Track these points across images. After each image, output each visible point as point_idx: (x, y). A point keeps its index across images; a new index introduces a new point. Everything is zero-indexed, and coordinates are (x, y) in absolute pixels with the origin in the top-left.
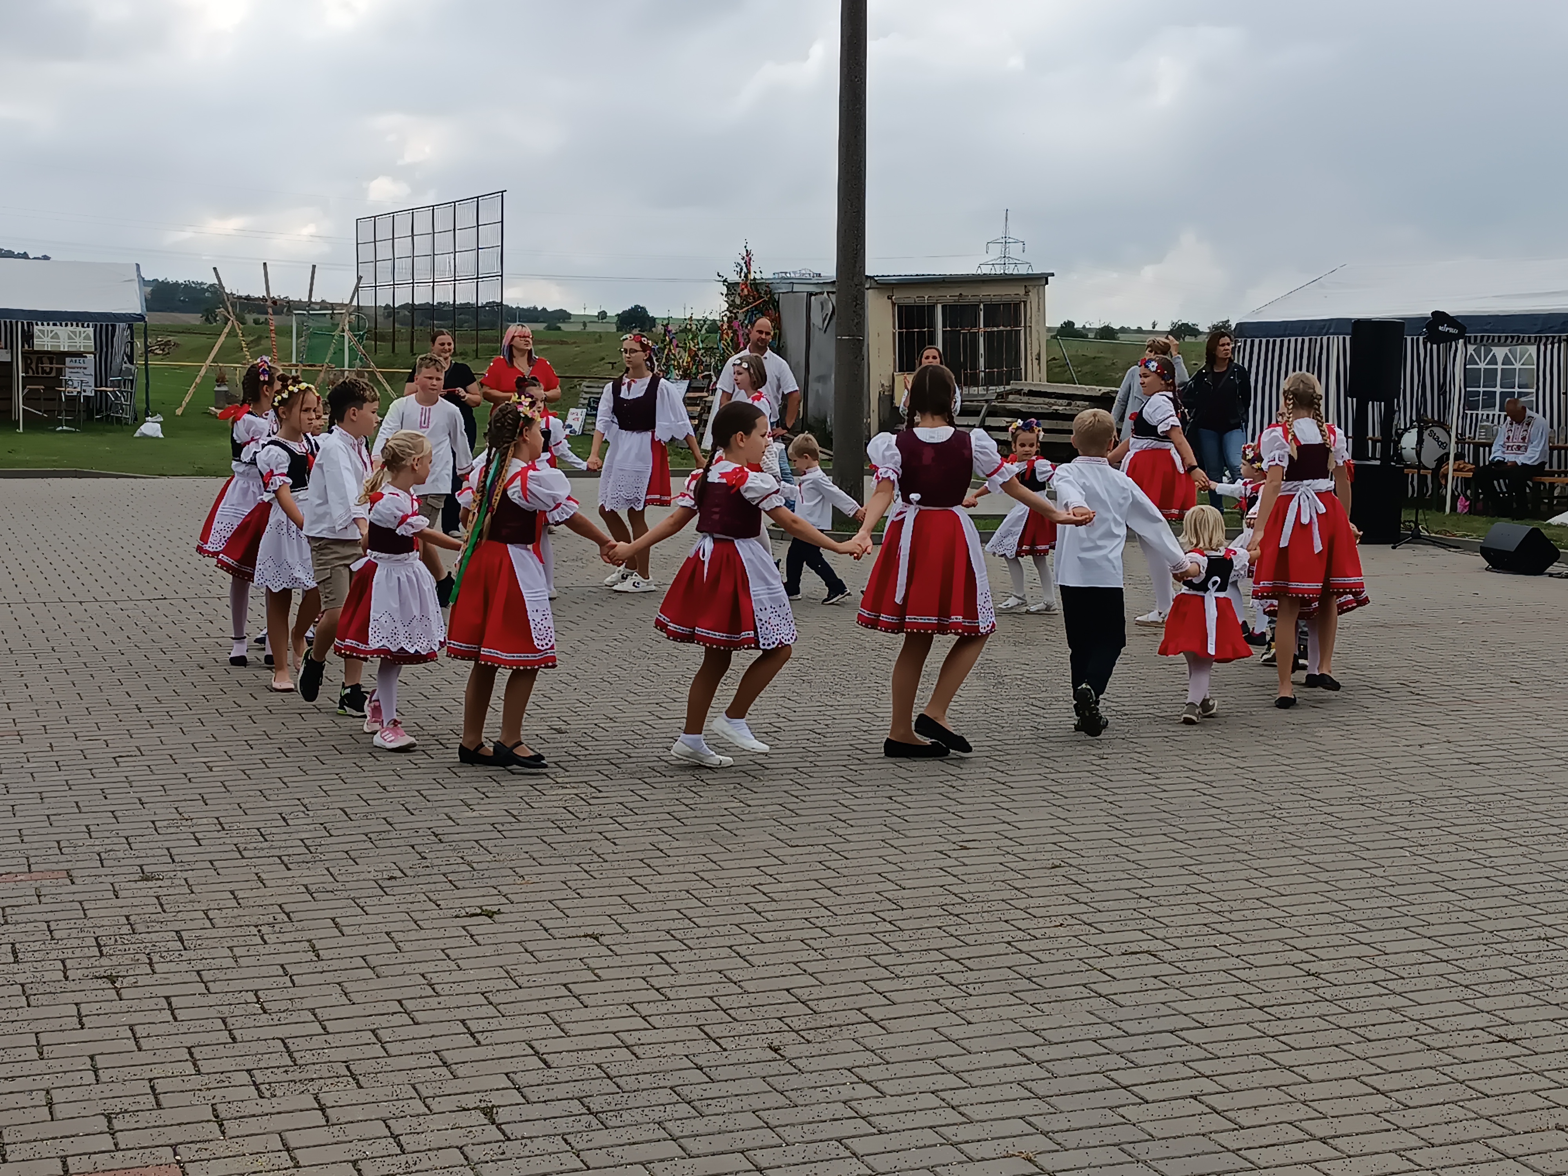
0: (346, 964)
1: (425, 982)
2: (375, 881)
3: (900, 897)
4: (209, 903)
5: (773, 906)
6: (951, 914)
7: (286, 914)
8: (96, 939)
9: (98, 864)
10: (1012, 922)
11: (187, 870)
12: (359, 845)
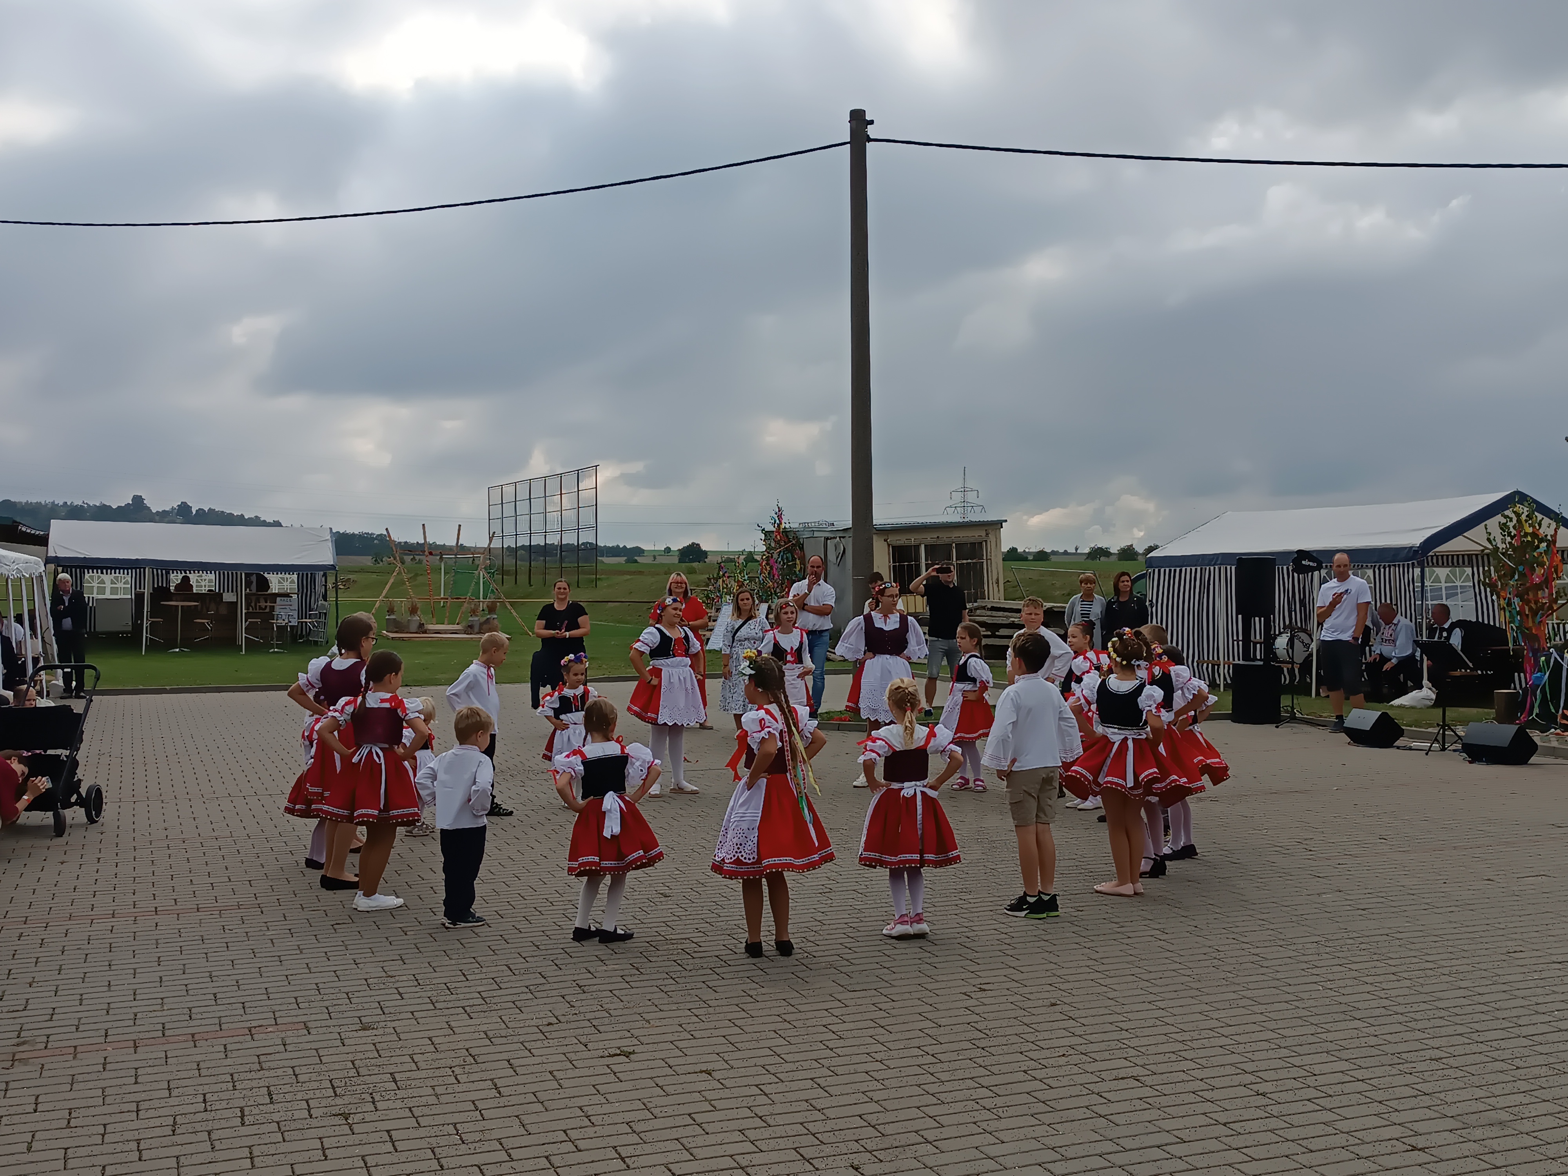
0: (521, 1099)
1: (582, 1114)
2: (537, 1027)
3: (938, 1033)
4: (413, 1048)
5: (841, 1043)
6: (978, 1047)
7: (472, 1056)
8: (331, 1081)
9: (327, 1016)
10: (1026, 1054)
11: (394, 1020)
12: (522, 997)
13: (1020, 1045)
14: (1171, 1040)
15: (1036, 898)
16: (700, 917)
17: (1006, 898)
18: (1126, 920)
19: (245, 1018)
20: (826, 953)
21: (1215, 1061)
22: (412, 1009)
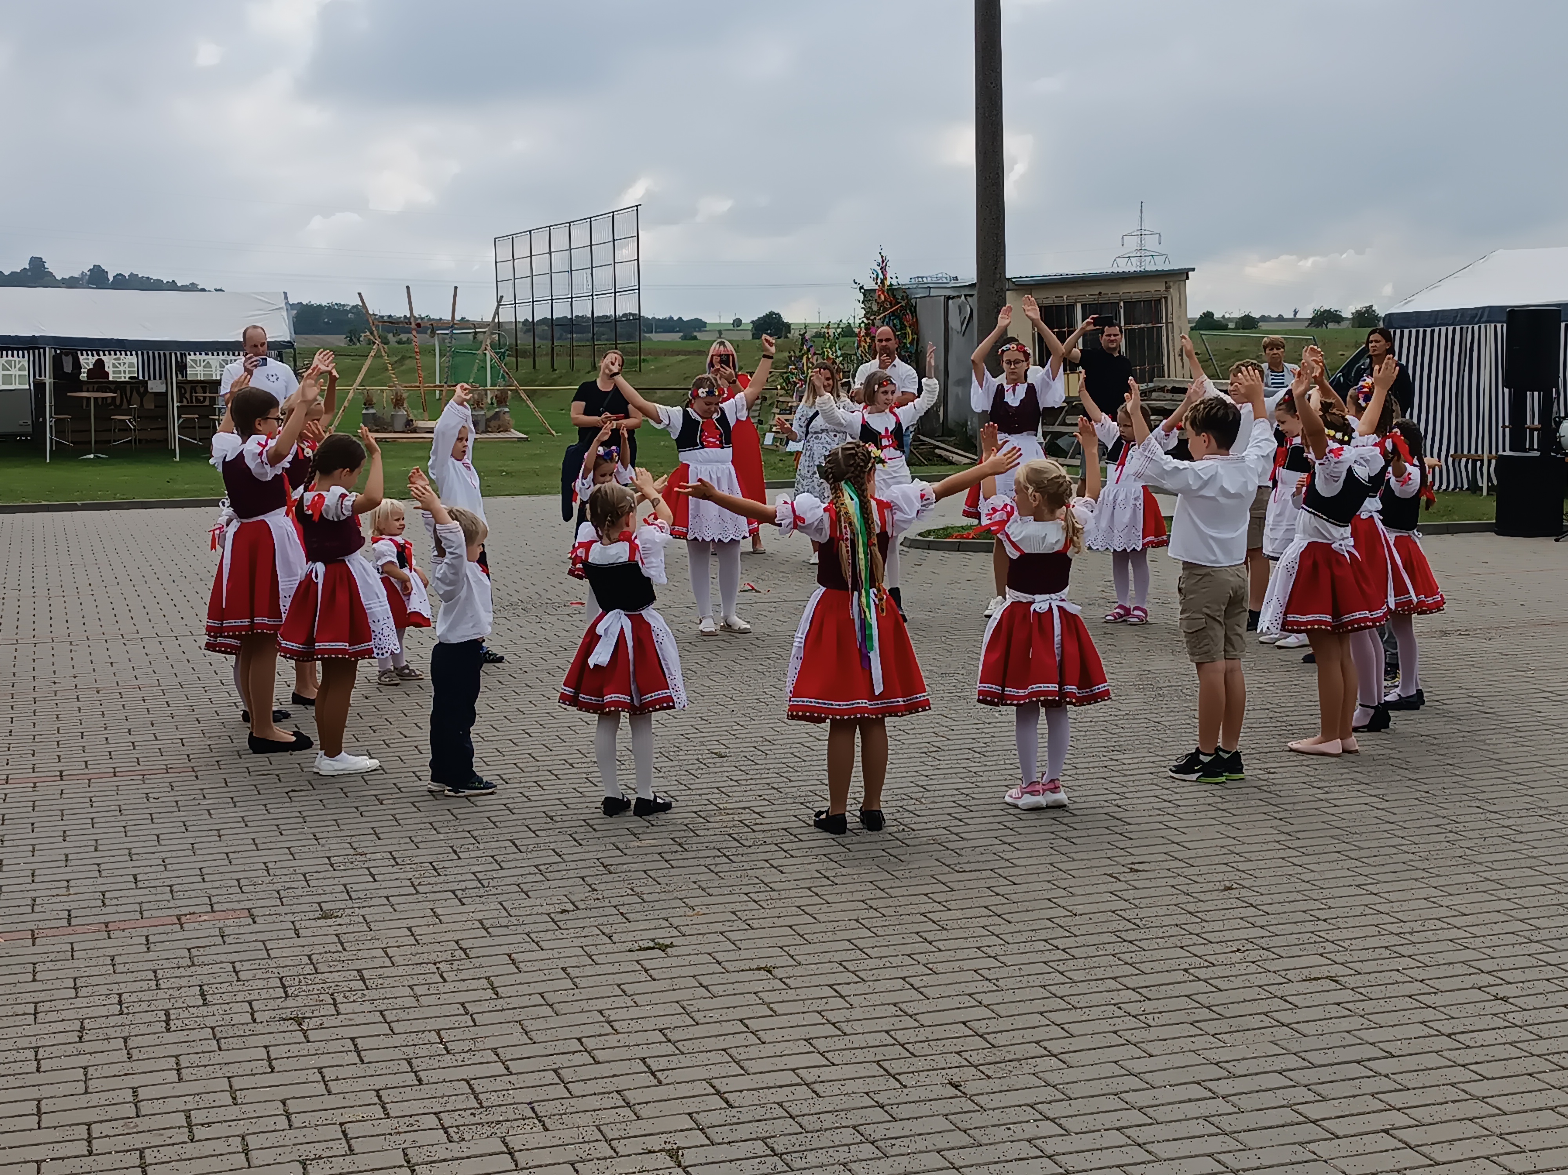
0: (525, 1001)
1: (603, 1019)
2: (548, 914)
3: (1072, 924)
4: (387, 940)
7: (463, 950)
8: (280, 979)
9: (278, 902)
10: (1188, 948)
11: (364, 907)
12: (530, 878)
14: (1384, 932)
15: (1209, 759)
16: (763, 778)
18: (1333, 784)
19: (172, 904)
20: (929, 825)
21: (1441, 958)
22: (387, 893)
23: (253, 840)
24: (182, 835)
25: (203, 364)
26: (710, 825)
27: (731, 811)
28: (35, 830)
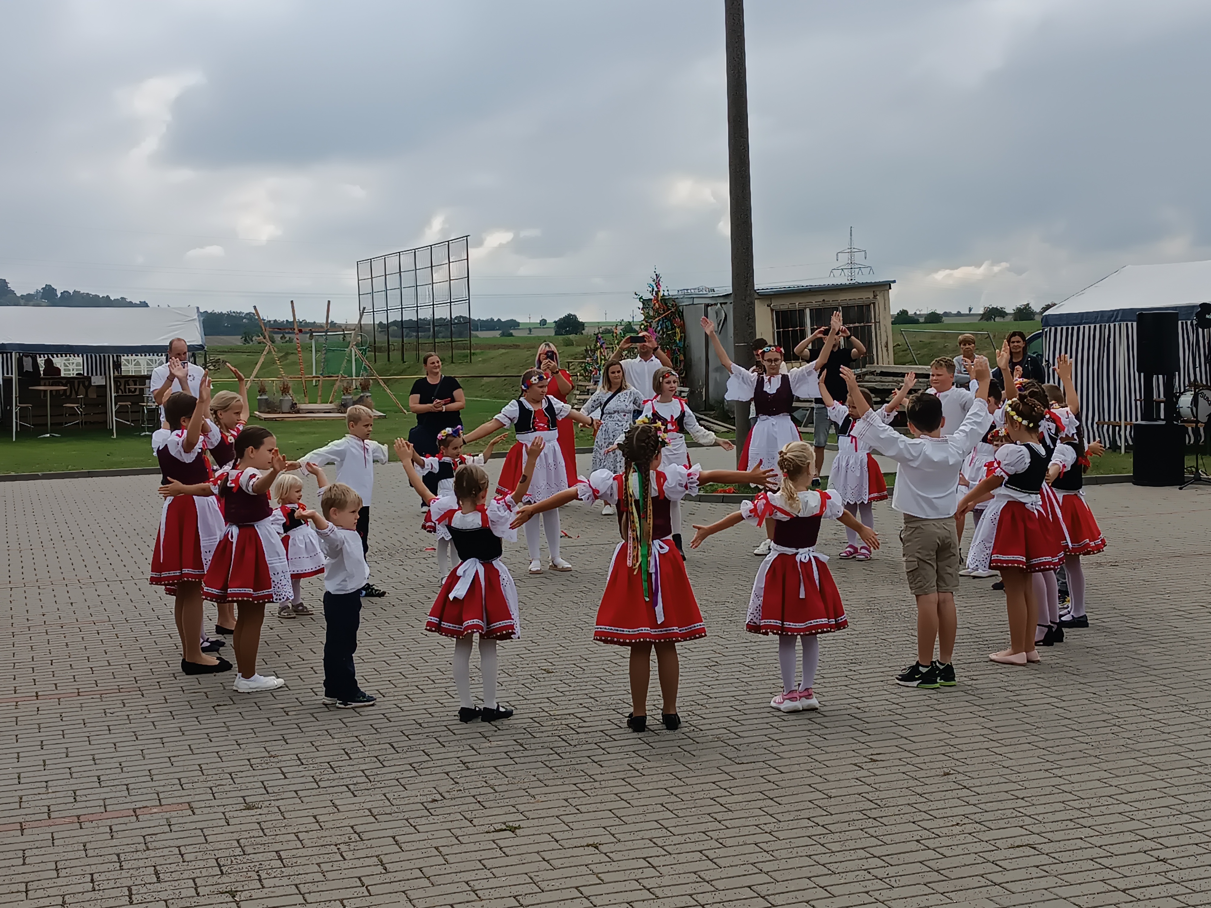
0: (408, 875)
1: (469, 888)
2: (422, 803)
3: (829, 804)
4: (299, 826)
5: (730, 815)
6: (870, 818)
7: (358, 834)
8: (217, 860)
9: (211, 797)
10: (919, 823)
11: (277, 800)
12: (406, 774)
13: (912, 814)
14: (1068, 808)
15: (927, 669)
16: (584, 692)
17: (898, 668)
18: (1022, 688)
19: (128, 799)
20: (713, 726)
21: (1114, 828)
22: (295, 788)
23: (189, 746)
24: (133, 743)
25: (134, 363)
26: (543, 729)
27: (559, 717)
28: (19, 740)
